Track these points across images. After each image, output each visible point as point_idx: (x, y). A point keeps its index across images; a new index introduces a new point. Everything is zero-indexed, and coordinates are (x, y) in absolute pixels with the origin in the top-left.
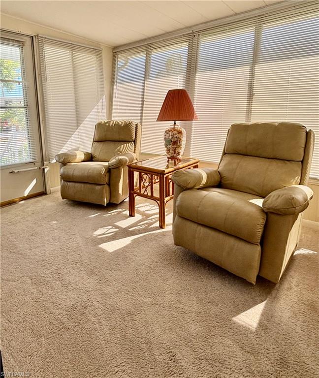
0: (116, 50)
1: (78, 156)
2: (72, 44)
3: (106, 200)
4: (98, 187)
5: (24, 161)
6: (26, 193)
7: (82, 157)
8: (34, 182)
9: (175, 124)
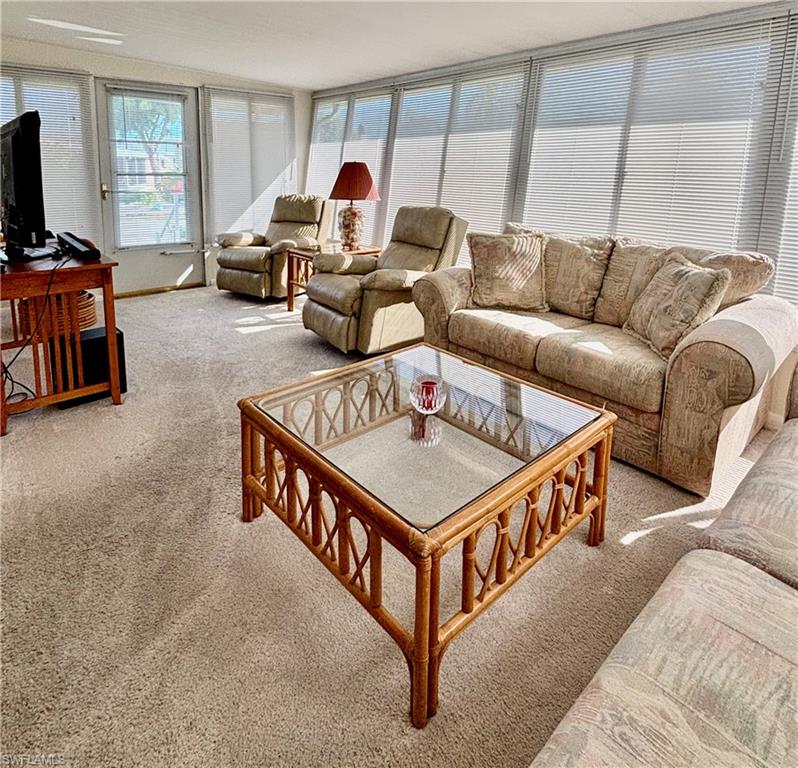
0: (316, 97)
1: (243, 239)
2: (251, 93)
3: (263, 291)
4: (256, 276)
5: (178, 241)
6: (179, 282)
7: (250, 240)
8: (191, 268)
9: (351, 203)
